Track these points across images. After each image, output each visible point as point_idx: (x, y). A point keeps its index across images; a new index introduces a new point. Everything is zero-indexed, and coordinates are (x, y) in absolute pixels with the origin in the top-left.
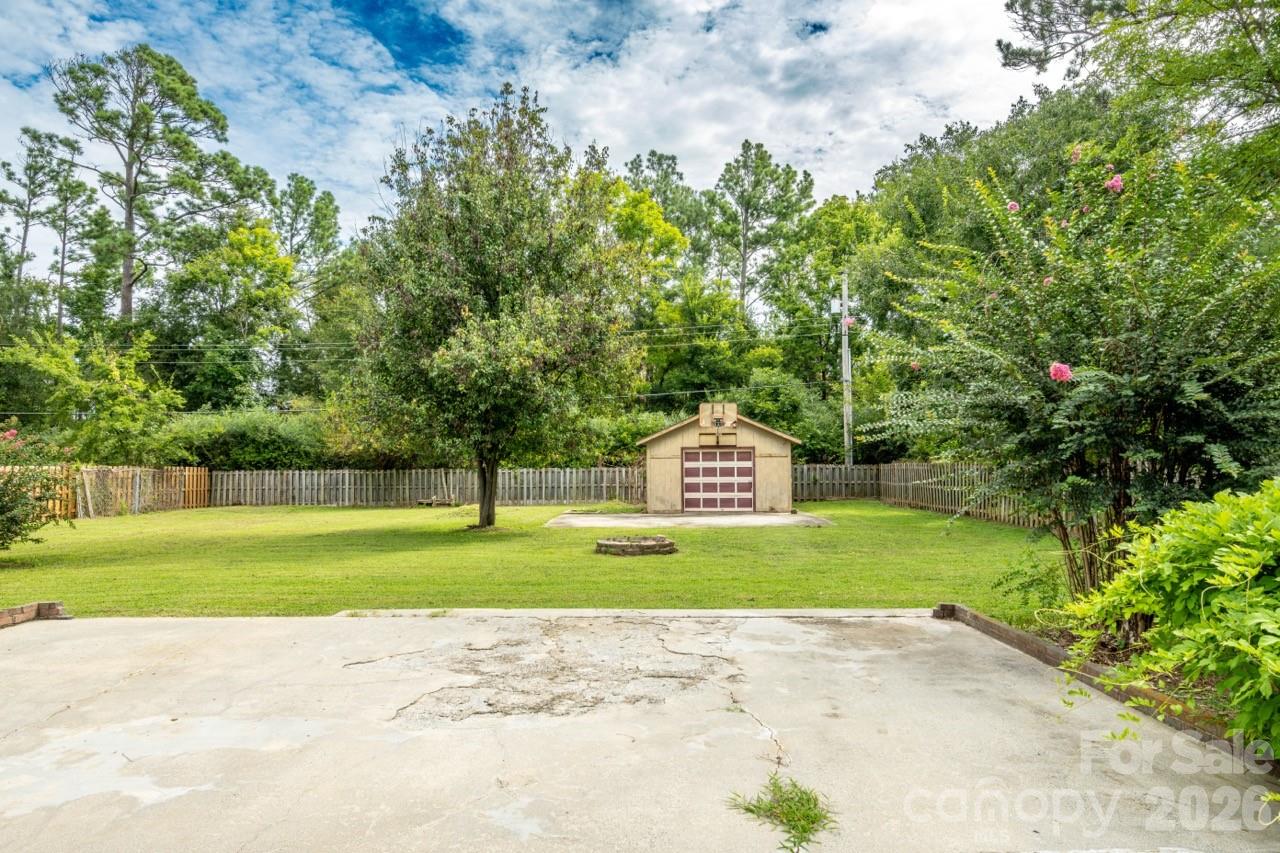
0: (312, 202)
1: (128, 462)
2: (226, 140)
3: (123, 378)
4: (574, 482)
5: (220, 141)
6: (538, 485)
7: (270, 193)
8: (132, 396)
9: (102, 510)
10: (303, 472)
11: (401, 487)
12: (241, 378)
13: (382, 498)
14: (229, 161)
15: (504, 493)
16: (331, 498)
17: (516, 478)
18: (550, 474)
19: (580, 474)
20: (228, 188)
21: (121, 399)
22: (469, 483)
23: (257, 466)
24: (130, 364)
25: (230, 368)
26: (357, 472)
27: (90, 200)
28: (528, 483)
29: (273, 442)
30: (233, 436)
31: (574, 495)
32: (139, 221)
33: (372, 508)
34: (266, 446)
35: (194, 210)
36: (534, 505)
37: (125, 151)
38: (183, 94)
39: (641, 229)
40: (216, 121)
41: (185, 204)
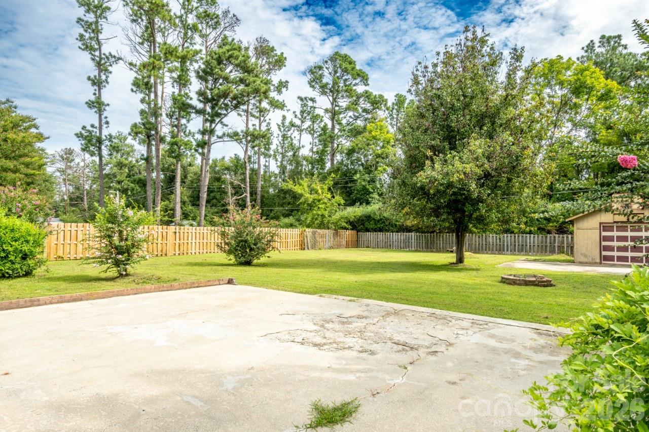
0: (406, 106)
1: (324, 228)
2: (368, 85)
3: (323, 193)
4: (536, 242)
5: (366, 85)
6: (513, 244)
7: (385, 105)
8: (326, 201)
9: (314, 247)
10: (394, 234)
11: (438, 242)
12: (372, 191)
13: (429, 247)
14: (368, 94)
15: (493, 247)
16: (405, 247)
17: (500, 239)
18: (520, 237)
19: (540, 238)
20: (368, 106)
21: (322, 202)
22: (474, 241)
23: (375, 230)
24: (326, 187)
25: (368, 187)
26: (418, 234)
27: (322, 121)
28: (507, 242)
29: (381, 219)
30: (366, 217)
31: (536, 250)
32: (337, 127)
33: (424, 252)
34: (378, 221)
35: (356, 118)
36: (511, 255)
37: (331, 98)
38: (350, 69)
39: (586, 87)
40: (363, 77)
41: (353, 116)
